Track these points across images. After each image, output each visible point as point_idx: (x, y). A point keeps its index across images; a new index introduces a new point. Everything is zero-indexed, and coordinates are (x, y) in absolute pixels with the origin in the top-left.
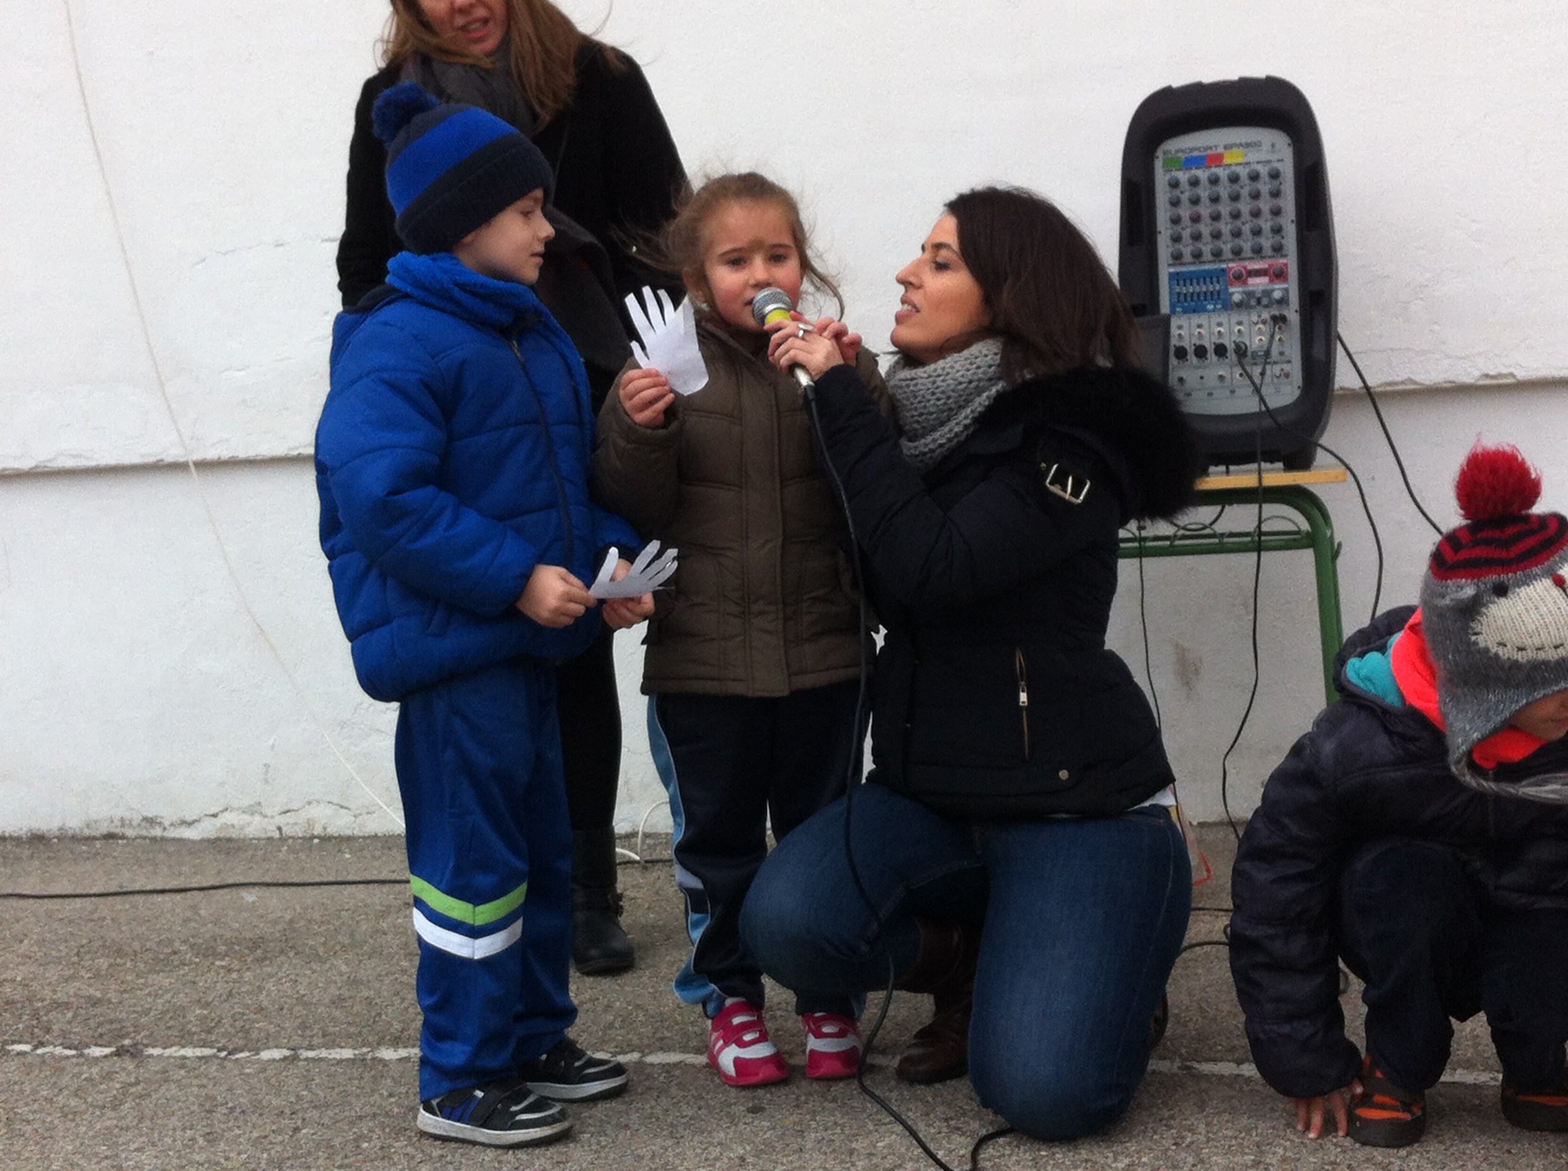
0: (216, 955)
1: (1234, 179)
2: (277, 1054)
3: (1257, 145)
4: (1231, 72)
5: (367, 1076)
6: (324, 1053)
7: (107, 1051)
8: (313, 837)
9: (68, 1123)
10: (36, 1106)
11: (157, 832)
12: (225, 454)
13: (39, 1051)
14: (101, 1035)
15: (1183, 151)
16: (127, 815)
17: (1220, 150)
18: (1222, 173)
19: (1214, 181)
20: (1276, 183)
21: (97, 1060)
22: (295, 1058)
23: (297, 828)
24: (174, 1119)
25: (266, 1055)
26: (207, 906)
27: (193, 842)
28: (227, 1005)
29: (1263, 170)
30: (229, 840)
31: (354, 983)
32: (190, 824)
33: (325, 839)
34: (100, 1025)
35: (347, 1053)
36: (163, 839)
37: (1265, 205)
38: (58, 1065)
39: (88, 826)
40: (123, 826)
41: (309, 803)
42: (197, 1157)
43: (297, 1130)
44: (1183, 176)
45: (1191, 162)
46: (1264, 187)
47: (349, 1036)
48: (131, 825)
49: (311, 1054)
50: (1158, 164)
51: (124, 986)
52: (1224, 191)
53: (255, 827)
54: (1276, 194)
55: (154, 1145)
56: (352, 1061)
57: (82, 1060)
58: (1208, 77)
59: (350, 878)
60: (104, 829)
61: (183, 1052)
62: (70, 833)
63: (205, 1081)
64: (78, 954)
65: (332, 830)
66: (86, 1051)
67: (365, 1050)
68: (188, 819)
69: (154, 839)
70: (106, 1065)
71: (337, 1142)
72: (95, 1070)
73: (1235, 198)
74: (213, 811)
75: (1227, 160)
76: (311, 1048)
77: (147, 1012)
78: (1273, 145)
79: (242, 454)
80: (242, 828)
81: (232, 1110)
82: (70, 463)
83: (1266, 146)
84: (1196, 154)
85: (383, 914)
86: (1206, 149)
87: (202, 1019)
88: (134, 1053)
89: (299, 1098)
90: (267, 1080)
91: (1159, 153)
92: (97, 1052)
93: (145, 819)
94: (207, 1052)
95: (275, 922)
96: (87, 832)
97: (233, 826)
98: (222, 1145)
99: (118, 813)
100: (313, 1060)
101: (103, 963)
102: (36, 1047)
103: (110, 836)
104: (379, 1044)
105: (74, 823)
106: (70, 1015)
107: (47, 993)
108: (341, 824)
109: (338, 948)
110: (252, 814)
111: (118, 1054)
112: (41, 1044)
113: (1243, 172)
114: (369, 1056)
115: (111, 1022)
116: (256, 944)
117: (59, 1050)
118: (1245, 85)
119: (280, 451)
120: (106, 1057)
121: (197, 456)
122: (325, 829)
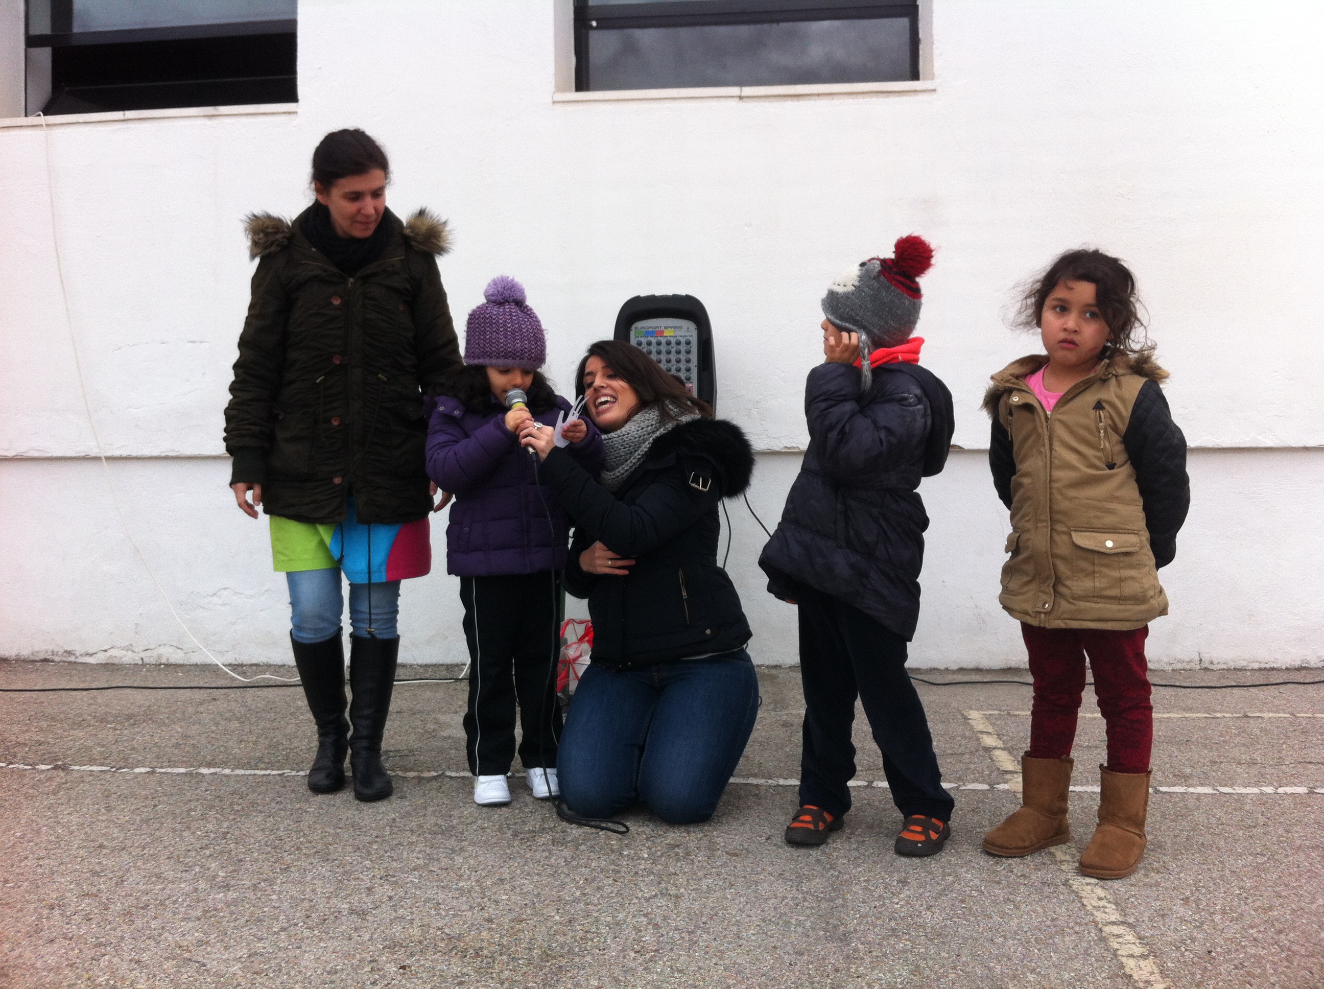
0: (108, 722)
1: (669, 343)
2: (143, 770)
3: (681, 327)
4: (669, 291)
5: (193, 781)
6: (169, 770)
7: (49, 767)
8: (160, 664)
9: (29, 802)
10: (10, 793)
11: (72, 659)
12: (125, 453)
13: (11, 766)
14: (45, 759)
15: (644, 328)
16: (56, 649)
17: (663, 328)
18: (663, 340)
19: (659, 344)
20: (689, 347)
21: (43, 771)
22: (153, 772)
23: (152, 660)
24: (88, 800)
25: (137, 770)
26: (102, 697)
27: (92, 665)
28: (115, 746)
29: (683, 340)
30: (113, 664)
31: (186, 737)
32: (91, 655)
33: (168, 665)
34: (44, 754)
35: (182, 770)
36: (75, 663)
37: (683, 357)
38: (22, 774)
39: (33, 654)
40: (53, 655)
41: (160, 645)
42: (100, 818)
43: (155, 806)
44: (644, 340)
45: (648, 334)
46: (683, 348)
47: (185, 762)
48: (57, 655)
49: (162, 770)
50: (632, 334)
51: (56, 736)
52: (663, 348)
53: (128, 658)
54: (688, 352)
55: (77, 812)
56: (185, 774)
57: (34, 771)
58: (658, 292)
59: (182, 685)
60: (42, 656)
61: (91, 768)
62: (22, 658)
63: (104, 782)
64: (29, 719)
65: (172, 661)
66: (37, 767)
67: (192, 769)
68: (90, 652)
69: (70, 663)
70: (49, 774)
71: (178, 811)
72: (42, 776)
73: (669, 353)
74: (105, 648)
75: (665, 335)
76: (161, 767)
77: (70, 749)
78: (688, 329)
79: (134, 454)
80: (121, 658)
81: (119, 796)
82: (36, 454)
83: (685, 328)
84: (650, 329)
85: (201, 703)
86: (656, 328)
87: (102, 753)
88: (64, 768)
89: (157, 791)
90: (139, 783)
91: (633, 327)
92: (43, 767)
93: (66, 651)
94: (104, 768)
95: (140, 707)
96: (32, 658)
97: (116, 657)
98: (115, 813)
99: (51, 648)
100: (163, 773)
101: (44, 724)
102: (8, 765)
103: (45, 660)
104: (200, 766)
105: (25, 653)
106: (27, 749)
107: (13, 738)
108: (177, 657)
109: (175, 720)
110: (127, 650)
111: (55, 768)
112: (11, 763)
113: (673, 340)
114: (195, 772)
115: (50, 753)
116: (129, 717)
117: (21, 766)
118: (676, 298)
119: (156, 453)
120: (48, 770)
121: (109, 454)
122: (168, 659)
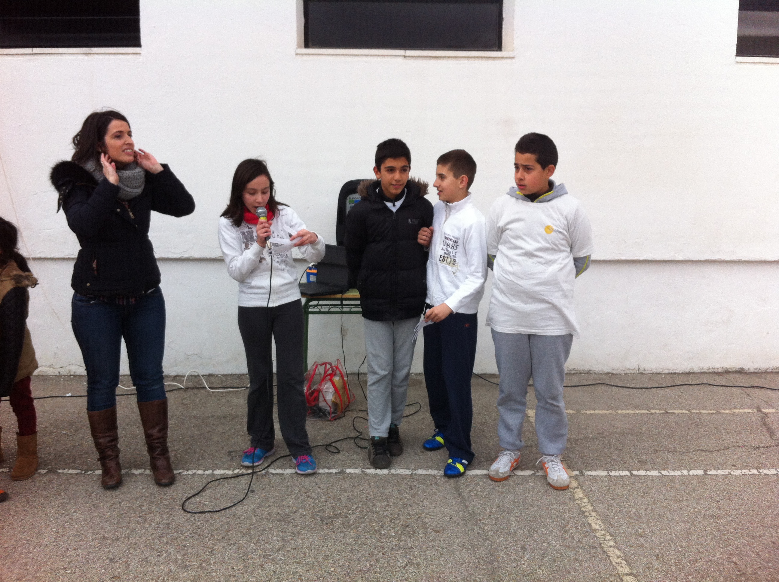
8: (71, 375)
9: (48, 502)
12: (43, 256)
15: (353, 198)
23: (65, 373)
24: (80, 499)
28: (74, 451)
30: (42, 376)
33: (75, 376)
41: (70, 365)
42: (94, 514)
50: (348, 201)
53: (51, 372)
55: (78, 509)
61: (70, 471)
65: (77, 373)
79: (49, 256)
80: (47, 372)
87: (69, 457)
88: (54, 472)
91: (348, 198)
94: (77, 471)
97: (43, 371)
110: (50, 368)
116: (71, 423)
119: (62, 256)
121: (34, 256)
122: (74, 373)
